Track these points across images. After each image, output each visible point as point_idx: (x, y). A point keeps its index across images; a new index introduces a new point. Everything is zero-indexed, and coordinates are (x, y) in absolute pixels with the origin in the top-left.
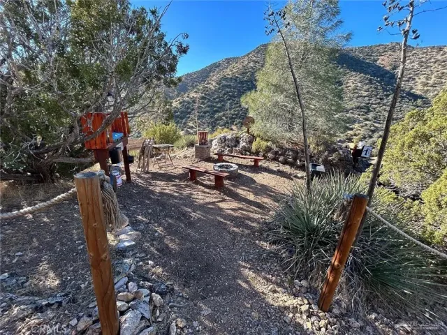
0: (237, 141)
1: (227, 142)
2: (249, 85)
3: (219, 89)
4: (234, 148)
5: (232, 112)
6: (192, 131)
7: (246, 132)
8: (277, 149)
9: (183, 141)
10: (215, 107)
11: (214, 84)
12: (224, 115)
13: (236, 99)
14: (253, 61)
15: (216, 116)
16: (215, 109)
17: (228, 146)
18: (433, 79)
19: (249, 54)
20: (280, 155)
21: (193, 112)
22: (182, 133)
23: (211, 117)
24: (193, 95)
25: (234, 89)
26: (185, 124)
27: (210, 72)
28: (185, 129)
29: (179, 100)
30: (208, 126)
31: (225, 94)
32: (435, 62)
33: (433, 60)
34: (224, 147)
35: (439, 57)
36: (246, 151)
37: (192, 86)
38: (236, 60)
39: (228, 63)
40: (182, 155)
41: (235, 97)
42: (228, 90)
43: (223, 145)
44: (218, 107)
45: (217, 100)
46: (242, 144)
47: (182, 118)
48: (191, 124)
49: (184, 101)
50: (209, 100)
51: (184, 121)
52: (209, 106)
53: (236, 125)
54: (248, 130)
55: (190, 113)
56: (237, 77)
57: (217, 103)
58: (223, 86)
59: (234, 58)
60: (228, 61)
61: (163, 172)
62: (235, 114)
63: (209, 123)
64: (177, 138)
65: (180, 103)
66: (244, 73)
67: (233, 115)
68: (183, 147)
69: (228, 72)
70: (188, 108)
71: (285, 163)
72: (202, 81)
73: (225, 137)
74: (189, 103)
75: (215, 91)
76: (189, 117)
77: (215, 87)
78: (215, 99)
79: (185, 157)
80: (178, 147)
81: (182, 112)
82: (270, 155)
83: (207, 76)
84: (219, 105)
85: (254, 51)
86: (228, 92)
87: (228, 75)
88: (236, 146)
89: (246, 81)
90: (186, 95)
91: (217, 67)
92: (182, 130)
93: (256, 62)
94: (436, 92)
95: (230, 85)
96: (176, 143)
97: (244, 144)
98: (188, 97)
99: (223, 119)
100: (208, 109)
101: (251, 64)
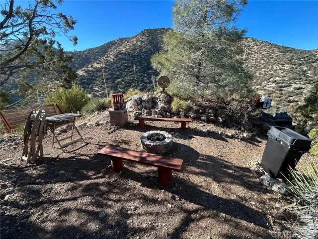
0: (153, 102)
1: (143, 104)
2: (138, 58)
3: (117, 61)
4: (153, 111)
5: (129, 78)
6: (98, 94)
7: (161, 92)
8: (197, 108)
9: (93, 105)
10: (115, 74)
11: (112, 57)
12: (123, 81)
13: (131, 68)
14: (140, 41)
15: (116, 81)
16: (115, 76)
17: (146, 108)
18: (245, 56)
19: (136, 36)
20: (202, 113)
21: (98, 79)
22: (89, 96)
23: (113, 83)
24: (96, 65)
25: (128, 61)
26: (91, 88)
27: (108, 48)
28: (92, 92)
29: (84, 70)
30: (112, 89)
31: (121, 65)
32: (245, 47)
33: (243, 45)
34: (141, 109)
35: (246, 44)
36: (166, 112)
37: (94, 59)
38: (127, 39)
39: (121, 41)
40: (93, 123)
41: (129, 67)
42: (124, 62)
43: (139, 107)
44: (117, 75)
45: (116, 69)
46: (161, 105)
47: (89, 84)
48: (96, 88)
49: (89, 71)
50: (110, 70)
51: (90, 86)
52: (110, 74)
53: (132, 87)
54: (164, 90)
55: (95, 80)
56: (130, 52)
57: (116, 71)
58: (119, 59)
59: (126, 38)
60: (122, 40)
61: (68, 156)
62: (131, 80)
63: (112, 87)
64: (85, 101)
65: (86, 72)
66: (134, 50)
67: (130, 80)
68: (93, 111)
69: (122, 49)
70: (93, 76)
71: (208, 121)
72: (102, 55)
73: (140, 99)
74: (93, 72)
75: (114, 62)
76: (94, 83)
77: (114, 59)
78: (114, 69)
79: (98, 125)
80: (88, 112)
81: (88, 79)
82: (191, 114)
83: (106, 52)
84: (118, 73)
85: (140, 34)
86: (124, 64)
87: (123, 50)
88: (153, 107)
89: (137, 56)
90: (90, 65)
91: (113, 44)
92: (90, 94)
93: (142, 42)
94: (247, 64)
95: (125, 58)
96: (85, 108)
97: (163, 105)
98: (92, 67)
99: (121, 84)
100: (109, 76)
101: (139, 43)
